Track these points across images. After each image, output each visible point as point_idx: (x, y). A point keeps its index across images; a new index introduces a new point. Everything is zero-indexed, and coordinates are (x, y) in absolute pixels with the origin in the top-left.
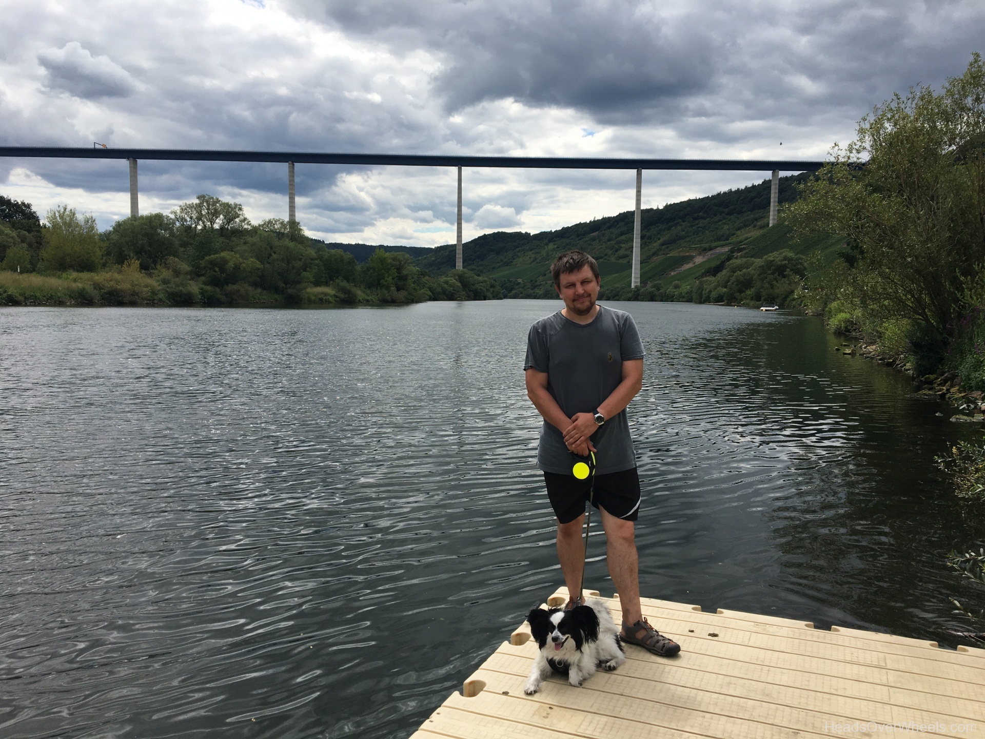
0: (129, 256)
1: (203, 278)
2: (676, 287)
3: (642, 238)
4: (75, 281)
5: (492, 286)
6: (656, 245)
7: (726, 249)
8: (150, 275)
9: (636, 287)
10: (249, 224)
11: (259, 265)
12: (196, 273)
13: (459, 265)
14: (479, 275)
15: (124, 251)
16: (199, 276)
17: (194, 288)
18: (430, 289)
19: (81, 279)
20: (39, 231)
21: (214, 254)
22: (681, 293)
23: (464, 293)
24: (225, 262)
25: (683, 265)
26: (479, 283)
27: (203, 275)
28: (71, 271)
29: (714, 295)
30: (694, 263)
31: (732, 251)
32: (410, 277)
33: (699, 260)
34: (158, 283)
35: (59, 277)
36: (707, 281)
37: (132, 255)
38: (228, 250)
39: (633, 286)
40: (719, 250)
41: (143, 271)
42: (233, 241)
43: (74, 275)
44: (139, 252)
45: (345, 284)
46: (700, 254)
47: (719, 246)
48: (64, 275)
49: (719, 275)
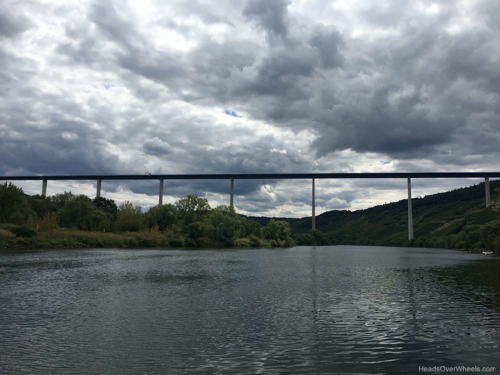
0: (154, 224)
1: (187, 235)
2: (435, 240)
3: (413, 213)
4: (128, 236)
5: (331, 238)
6: (421, 217)
7: (462, 219)
8: (163, 233)
9: (411, 239)
10: (210, 208)
11: (213, 228)
12: (184, 232)
13: (314, 227)
14: (324, 233)
15: (152, 222)
16: (186, 233)
17: (182, 239)
18: (299, 240)
19: (131, 235)
20: (116, 213)
21: (193, 223)
22: (438, 243)
23: (316, 242)
24: (198, 226)
25: (438, 228)
26: (324, 237)
27: (187, 233)
28: (128, 231)
29: (457, 245)
30: (444, 227)
31: (466, 220)
32: (287, 234)
33: (447, 225)
34: (166, 237)
35: (122, 234)
36: (452, 237)
37: (155, 223)
38: (200, 221)
39: (409, 239)
40: (458, 220)
41: (160, 231)
42: (202, 217)
43: (129, 233)
44: (159, 222)
45: (254, 237)
46: (447, 222)
47: (458, 218)
48: (124, 233)
49: (460, 234)
